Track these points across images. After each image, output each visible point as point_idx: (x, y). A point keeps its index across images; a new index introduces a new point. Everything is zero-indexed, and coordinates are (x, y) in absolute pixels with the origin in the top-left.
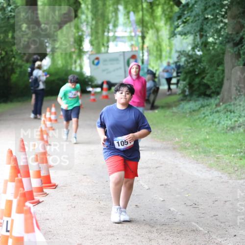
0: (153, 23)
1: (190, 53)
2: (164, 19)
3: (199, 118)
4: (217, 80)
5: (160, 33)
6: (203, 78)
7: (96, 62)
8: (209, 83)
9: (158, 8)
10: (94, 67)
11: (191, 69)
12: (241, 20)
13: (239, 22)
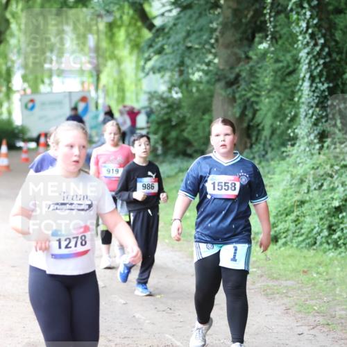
0: (113, 52)
1: (165, 96)
2: (128, 46)
3: (176, 187)
4: (201, 135)
5: (123, 67)
6: (183, 131)
7: (30, 105)
8: (191, 138)
9: (120, 30)
10: (27, 112)
11: (166, 118)
12: (237, 50)
13: (235, 54)
